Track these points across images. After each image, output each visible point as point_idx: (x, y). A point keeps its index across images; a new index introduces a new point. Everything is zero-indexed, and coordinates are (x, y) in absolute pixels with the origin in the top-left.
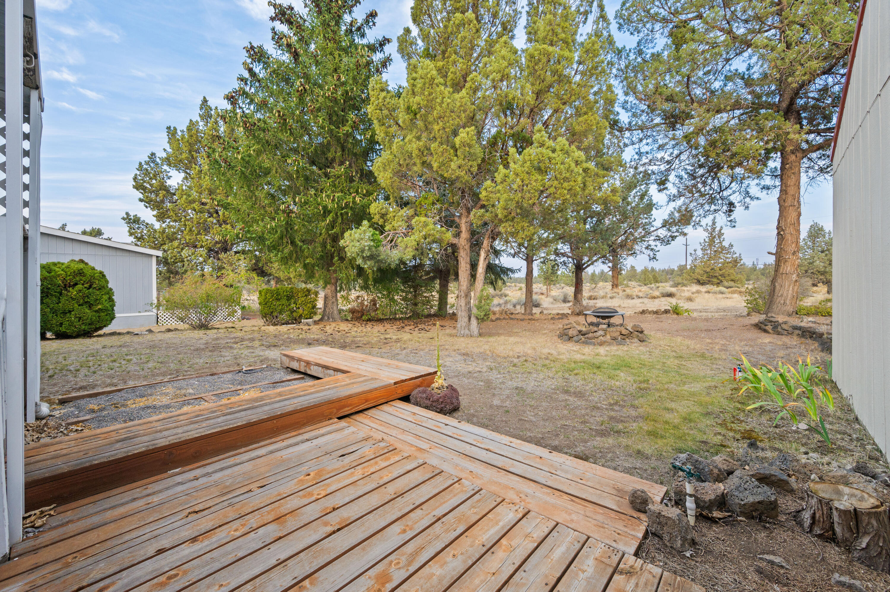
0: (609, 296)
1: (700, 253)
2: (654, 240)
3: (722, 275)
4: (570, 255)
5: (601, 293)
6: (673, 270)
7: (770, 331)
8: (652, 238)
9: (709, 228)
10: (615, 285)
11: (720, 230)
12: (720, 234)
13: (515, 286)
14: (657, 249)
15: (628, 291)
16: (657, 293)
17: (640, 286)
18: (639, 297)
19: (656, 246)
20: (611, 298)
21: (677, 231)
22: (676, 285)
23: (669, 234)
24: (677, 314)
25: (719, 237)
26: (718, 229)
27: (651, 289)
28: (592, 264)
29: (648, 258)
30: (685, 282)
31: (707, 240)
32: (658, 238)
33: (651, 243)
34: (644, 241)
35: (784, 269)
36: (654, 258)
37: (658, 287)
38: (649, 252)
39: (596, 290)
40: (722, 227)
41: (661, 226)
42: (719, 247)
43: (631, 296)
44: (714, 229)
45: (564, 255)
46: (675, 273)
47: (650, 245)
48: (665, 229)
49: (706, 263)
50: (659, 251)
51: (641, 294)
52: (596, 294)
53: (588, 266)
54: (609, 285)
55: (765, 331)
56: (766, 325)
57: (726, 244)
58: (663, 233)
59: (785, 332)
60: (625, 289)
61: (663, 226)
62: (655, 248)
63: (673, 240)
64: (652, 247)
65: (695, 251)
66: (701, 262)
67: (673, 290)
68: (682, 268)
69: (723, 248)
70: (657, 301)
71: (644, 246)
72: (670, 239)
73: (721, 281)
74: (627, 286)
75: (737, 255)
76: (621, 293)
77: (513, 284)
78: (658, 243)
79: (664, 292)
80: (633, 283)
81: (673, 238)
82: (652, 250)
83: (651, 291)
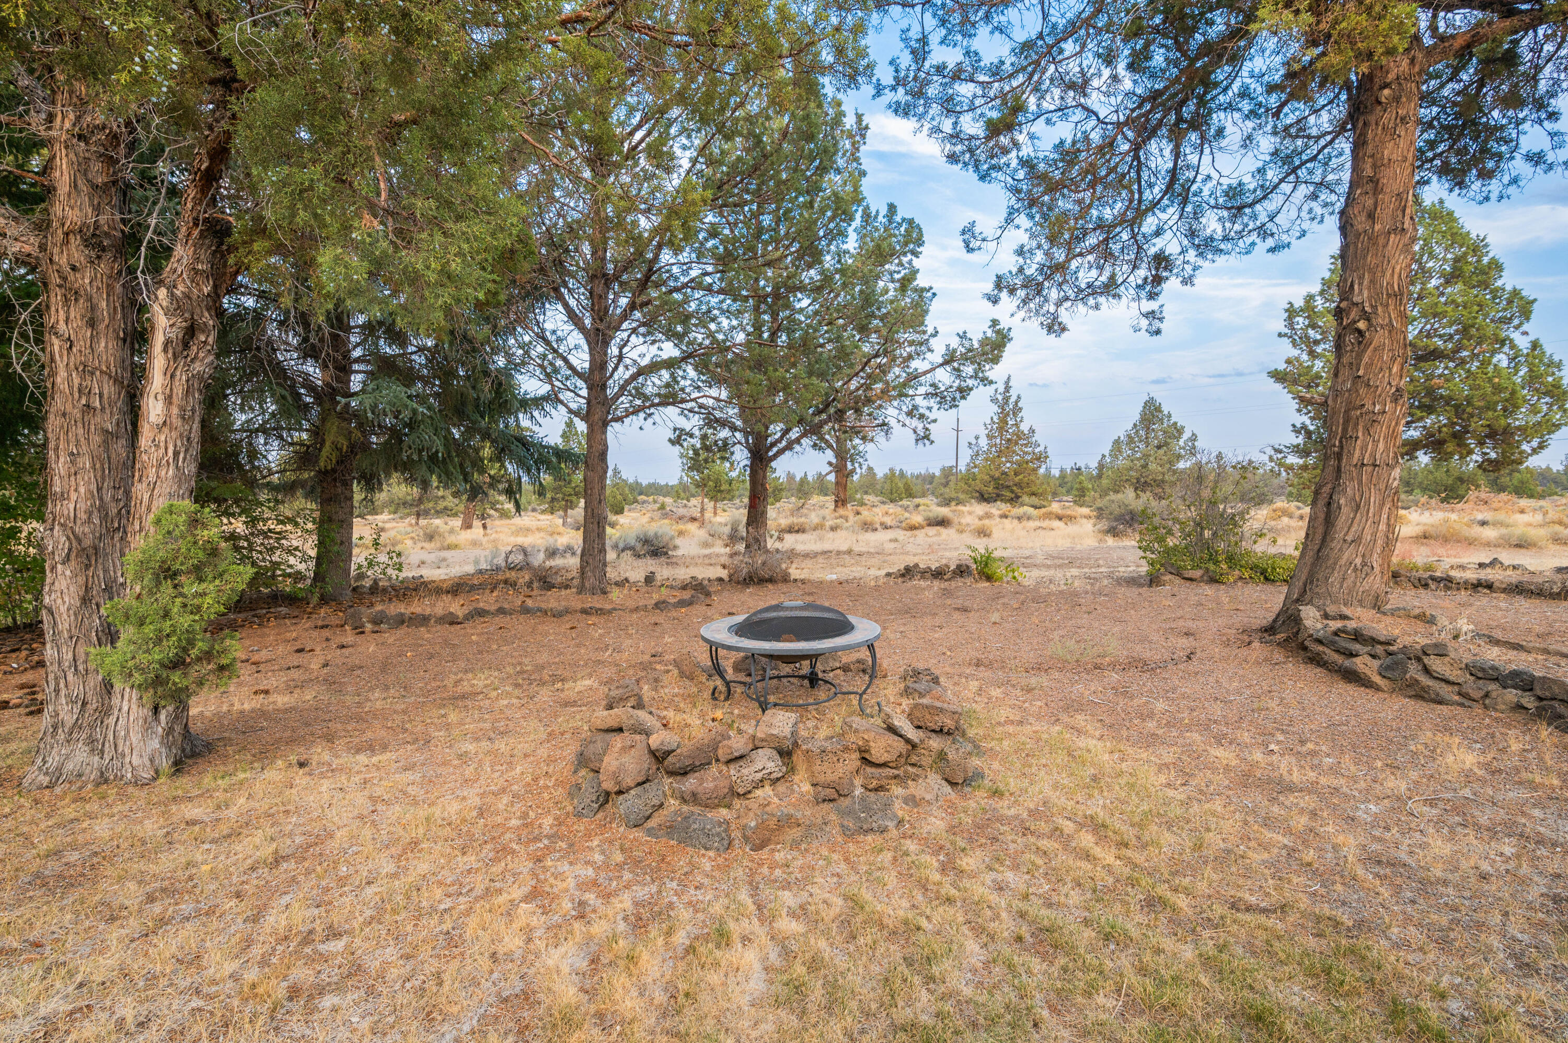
0: (828, 524)
1: (984, 442)
2: (927, 395)
3: (1019, 485)
4: (739, 423)
5: (814, 518)
6: (933, 476)
7: (1377, 679)
8: (922, 390)
9: (1000, 398)
10: (841, 502)
11: (1016, 403)
12: (1017, 410)
13: (655, 502)
14: (932, 416)
15: (866, 514)
16: (917, 519)
17: (883, 503)
18: (886, 527)
19: (930, 409)
20: (833, 529)
21: (975, 377)
22: (947, 502)
23: (956, 384)
24: (989, 578)
25: (1015, 414)
26: (1013, 399)
27: (906, 509)
28: (789, 447)
29: (914, 436)
30: (962, 496)
31: (996, 419)
32: (935, 393)
33: (919, 401)
34: (906, 396)
35: (1364, 448)
36: (926, 437)
37: (918, 506)
38: (915, 423)
39: (804, 511)
40: (1019, 397)
41: (941, 360)
42: (1013, 434)
43: (871, 524)
44: (1006, 399)
45: (724, 423)
46: (936, 481)
47: (915, 407)
48: (948, 368)
49: (993, 461)
50: (935, 421)
51: (888, 521)
52: (803, 520)
53: (781, 452)
54: (829, 500)
55: (1352, 677)
56: (1351, 655)
57: (1024, 427)
58: (944, 377)
59: (1445, 691)
60: (860, 509)
61: (946, 363)
62: (927, 413)
63: (963, 398)
64: (921, 411)
65: (977, 438)
66: (986, 460)
67: (944, 511)
68: (948, 473)
69: (1019, 435)
70: (920, 534)
71: (904, 408)
72: (958, 395)
73: (1018, 497)
74: (862, 504)
75: (1041, 448)
76: (852, 518)
77: (651, 499)
78: (932, 402)
79: (931, 515)
80: (870, 498)
81: (964, 392)
82: (922, 416)
83: (907, 515)
